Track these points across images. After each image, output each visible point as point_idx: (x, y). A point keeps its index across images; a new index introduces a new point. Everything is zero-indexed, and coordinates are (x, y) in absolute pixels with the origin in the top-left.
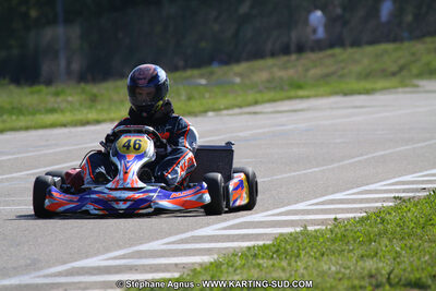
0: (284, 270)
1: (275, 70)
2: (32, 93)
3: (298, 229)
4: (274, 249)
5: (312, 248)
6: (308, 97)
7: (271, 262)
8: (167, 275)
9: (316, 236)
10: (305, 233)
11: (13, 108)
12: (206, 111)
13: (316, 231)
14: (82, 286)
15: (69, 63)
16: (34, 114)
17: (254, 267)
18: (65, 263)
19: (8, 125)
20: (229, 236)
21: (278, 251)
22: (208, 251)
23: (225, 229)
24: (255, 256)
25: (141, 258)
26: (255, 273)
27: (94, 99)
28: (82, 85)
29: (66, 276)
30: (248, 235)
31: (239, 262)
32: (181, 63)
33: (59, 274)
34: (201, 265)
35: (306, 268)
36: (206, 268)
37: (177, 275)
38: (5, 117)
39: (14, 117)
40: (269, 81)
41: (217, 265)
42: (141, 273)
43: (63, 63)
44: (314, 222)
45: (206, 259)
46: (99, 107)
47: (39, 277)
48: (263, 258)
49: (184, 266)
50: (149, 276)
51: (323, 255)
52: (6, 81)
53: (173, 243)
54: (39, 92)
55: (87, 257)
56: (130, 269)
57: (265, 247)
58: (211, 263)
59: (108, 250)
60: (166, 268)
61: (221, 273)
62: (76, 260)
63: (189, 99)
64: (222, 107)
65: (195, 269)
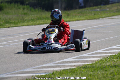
1: (118, 6)
4: (118, 56)
7: (117, 60)
8: (88, 63)
11: (46, 18)
12: (99, 18)
14: (65, 66)
15: (61, 5)
17: (112, 61)
18: (60, 60)
19: (45, 22)
20: (105, 52)
21: (119, 56)
22: (100, 57)
23: (104, 50)
24: (113, 58)
25: (81, 59)
26: (113, 62)
27: (68, 15)
28: (65, 11)
29: (61, 63)
30: (111, 52)
31: (108, 60)
32: (92, 5)
33: (59, 63)
34: (98, 60)
37: (91, 63)
38: (44, 20)
39: (46, 20)
40: (116, 10)
41: (102, 61)
42: (81, 63)
45: (99, 59)
46: (70, 17)
47: (53, 64)
48: (115, 58)
49: (93, 61)
50: (83, 64)
52: (44, 10)
53: (90, 54)
55: (66, 58)
56: (78, 62)
57: (115, 56)
58: (100, 60)
59: (72, 56)
60: (88, 61)
61: (104, 62)
62: (63, 59)
63: (95, 15)
64: (104, 17)
65: (96, 62)
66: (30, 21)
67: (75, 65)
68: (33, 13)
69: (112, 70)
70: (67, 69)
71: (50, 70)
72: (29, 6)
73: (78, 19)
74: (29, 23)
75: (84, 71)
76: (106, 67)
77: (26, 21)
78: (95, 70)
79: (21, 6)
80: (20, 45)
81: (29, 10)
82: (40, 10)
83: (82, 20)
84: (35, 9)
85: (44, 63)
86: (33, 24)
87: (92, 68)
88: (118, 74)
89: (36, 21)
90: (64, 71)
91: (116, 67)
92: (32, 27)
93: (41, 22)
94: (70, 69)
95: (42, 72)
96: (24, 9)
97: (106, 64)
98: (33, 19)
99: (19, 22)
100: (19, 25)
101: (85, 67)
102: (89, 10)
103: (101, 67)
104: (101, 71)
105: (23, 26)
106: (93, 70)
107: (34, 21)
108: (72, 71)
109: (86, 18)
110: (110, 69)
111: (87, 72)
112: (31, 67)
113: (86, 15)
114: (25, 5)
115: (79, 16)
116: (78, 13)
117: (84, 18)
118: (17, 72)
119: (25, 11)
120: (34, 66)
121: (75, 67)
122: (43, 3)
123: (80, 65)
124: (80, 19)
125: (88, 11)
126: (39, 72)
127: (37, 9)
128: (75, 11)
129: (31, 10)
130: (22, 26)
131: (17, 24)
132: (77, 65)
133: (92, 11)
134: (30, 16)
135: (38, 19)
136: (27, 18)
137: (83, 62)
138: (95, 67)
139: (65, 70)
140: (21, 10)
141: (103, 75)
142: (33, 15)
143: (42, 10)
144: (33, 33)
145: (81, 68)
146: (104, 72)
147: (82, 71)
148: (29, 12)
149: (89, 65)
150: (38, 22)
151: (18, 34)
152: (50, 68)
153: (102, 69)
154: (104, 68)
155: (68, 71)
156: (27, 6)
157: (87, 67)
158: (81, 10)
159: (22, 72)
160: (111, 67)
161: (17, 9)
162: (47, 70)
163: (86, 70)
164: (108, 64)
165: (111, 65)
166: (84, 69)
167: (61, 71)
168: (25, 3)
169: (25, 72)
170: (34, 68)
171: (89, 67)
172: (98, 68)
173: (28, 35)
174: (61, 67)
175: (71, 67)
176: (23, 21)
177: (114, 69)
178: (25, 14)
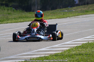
0: (84, 51)
1: (82, 8)
2: (30, 14)
3: (87, 42)
4: (82, 47)
5: (90, 46)
6: (89, 14)
7: (81, 49)
8: (59, 52)
9: (91, 44)
10: (88, 43)
11: (26, 17)
12: (67, 17)
13: (91, 43)
14: (41, 54)
15: (38, 7)
16: (30, 18)
17: (78, 50)
18: (37, 50)
19: (25, 20)
20: (72, 44)
21: (83, 47)
22: (68, 47)
23: (71, 42)
24: (78, 48)
25: (53, 48)
26: (78, 52)
29: (37, 52)
30: (76, 44)
31: (74, 49)
32: (62, 7)
33: (36, 52)
34: (66, 50)
35: (89, 51)
36: (67, 50)
37: (61, 52)
38: (24, 19)
39: (26, 19)
40: (81, 11)
41: (69, 50)
42: (53, 52)
43: (36, 7)
44: (91, 41)
45: (67, 49)
48: (80, 48)
49: (63, 50)
50: (55, 52)
51: (93, 48)
52: (24, 11)
53: (60, 45)
54: (31, 13)
55: (41, 48)
56: (51, 51)
57: (80, 46)
58: (68, 50)
59: (46, 47)
60: (58, 51)
61: (71, 51)
62: (39, 49)
63: (64, 14)
64: (71, 16)
65: (65, 51)
66: (13, 19)
67: (48, 54)
68: (15, 13)
69: (77, 57)
70: (42, 57)
71: (29, 57)
72: (12, 8)
73: (51, 18)
74: (12, 21)
75: (55, 58)
76: (73, 55)
77: (10, 19)
78: (64, 57)
79: (6, 8)
80: (5, 38)
81: (12, 11)
82: (21, 10)
83: (54, 19)
84: (17, 10)
85: (24, 52)
86: (16, 22)
87: (61, 56)
88: (81, 61)
89: (18, 19)
90: (40, 59)
91: (80, 55)
92: (14, 24)
93: (22, 20)
94: (44, 56)
95: (22, 59)
96: (8, 10)
97: (72, 53)
98: (15, 18)
99: (4, 20)
100: (4, 23)
101: (56, 55)
102: (60, 11)
103: (68, 55)
104: (69, 58)
105: (8, 23)
106: (62, 58)
107: (16, 20)
108: (46, 58)
109: (57, 17)
110: (76, 56)
111: (57, 59)
112: (14, 55)
113: (57, 15)
114: (9, 7)
115: (52, 16)
116: (51, 14)
117: (56, 17)
118: (3, 59)
119: (9, 12)
120: (17, 54)
121: (48, 55)
122: (23, 5)
123: (52, 54)
124: (52, 18)
125: (58, 12)
126: (20, 59)
127: (18, 10)
128: (49, 11)
129: (13, 11)
130: (6, 23)
131: (3, 21)
132: (50, 53)
133: (62, 12)
134: (13, 15)
135: (19, 18)
136: (11, 17)
137: (55, 51)
138: (64, 55)
139: (41, 57)
140: (6, 11)
141: (70, 61)
142: (15, 14)
143: (23, 11)
144: (15, 29)
145: (53, 56)
146: (71, 59)
147: (54, 58)
148: (12, 12)
149: (59, 53)
150: (19, 20)
151: (4, 29)
152: (29, 56)
153: (69, 56)
154: (71, 56)
155: (43, 58)
156: (11, 8)
157: (57, 55)
158: (53, 11)
159: (7, 59)
160: (77, 55)
161: (3, 10)
162: (26, 58)
163: (57, 57)
164: (74, 53)
165: (76, 54)
166: (56, 56)
167: (37, 58)
168: (9, 6)
169: (9, 59)
170: (16, 56)
171: (59, 55)
172: (67, 56)
173: (11, 30)
174: (37, 55)
175: (45, 55)
176: (8, 19)
177: (79, 57)
178: (9, 14)
